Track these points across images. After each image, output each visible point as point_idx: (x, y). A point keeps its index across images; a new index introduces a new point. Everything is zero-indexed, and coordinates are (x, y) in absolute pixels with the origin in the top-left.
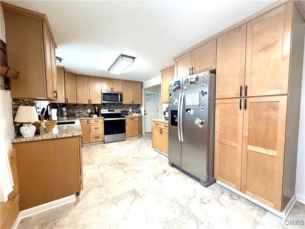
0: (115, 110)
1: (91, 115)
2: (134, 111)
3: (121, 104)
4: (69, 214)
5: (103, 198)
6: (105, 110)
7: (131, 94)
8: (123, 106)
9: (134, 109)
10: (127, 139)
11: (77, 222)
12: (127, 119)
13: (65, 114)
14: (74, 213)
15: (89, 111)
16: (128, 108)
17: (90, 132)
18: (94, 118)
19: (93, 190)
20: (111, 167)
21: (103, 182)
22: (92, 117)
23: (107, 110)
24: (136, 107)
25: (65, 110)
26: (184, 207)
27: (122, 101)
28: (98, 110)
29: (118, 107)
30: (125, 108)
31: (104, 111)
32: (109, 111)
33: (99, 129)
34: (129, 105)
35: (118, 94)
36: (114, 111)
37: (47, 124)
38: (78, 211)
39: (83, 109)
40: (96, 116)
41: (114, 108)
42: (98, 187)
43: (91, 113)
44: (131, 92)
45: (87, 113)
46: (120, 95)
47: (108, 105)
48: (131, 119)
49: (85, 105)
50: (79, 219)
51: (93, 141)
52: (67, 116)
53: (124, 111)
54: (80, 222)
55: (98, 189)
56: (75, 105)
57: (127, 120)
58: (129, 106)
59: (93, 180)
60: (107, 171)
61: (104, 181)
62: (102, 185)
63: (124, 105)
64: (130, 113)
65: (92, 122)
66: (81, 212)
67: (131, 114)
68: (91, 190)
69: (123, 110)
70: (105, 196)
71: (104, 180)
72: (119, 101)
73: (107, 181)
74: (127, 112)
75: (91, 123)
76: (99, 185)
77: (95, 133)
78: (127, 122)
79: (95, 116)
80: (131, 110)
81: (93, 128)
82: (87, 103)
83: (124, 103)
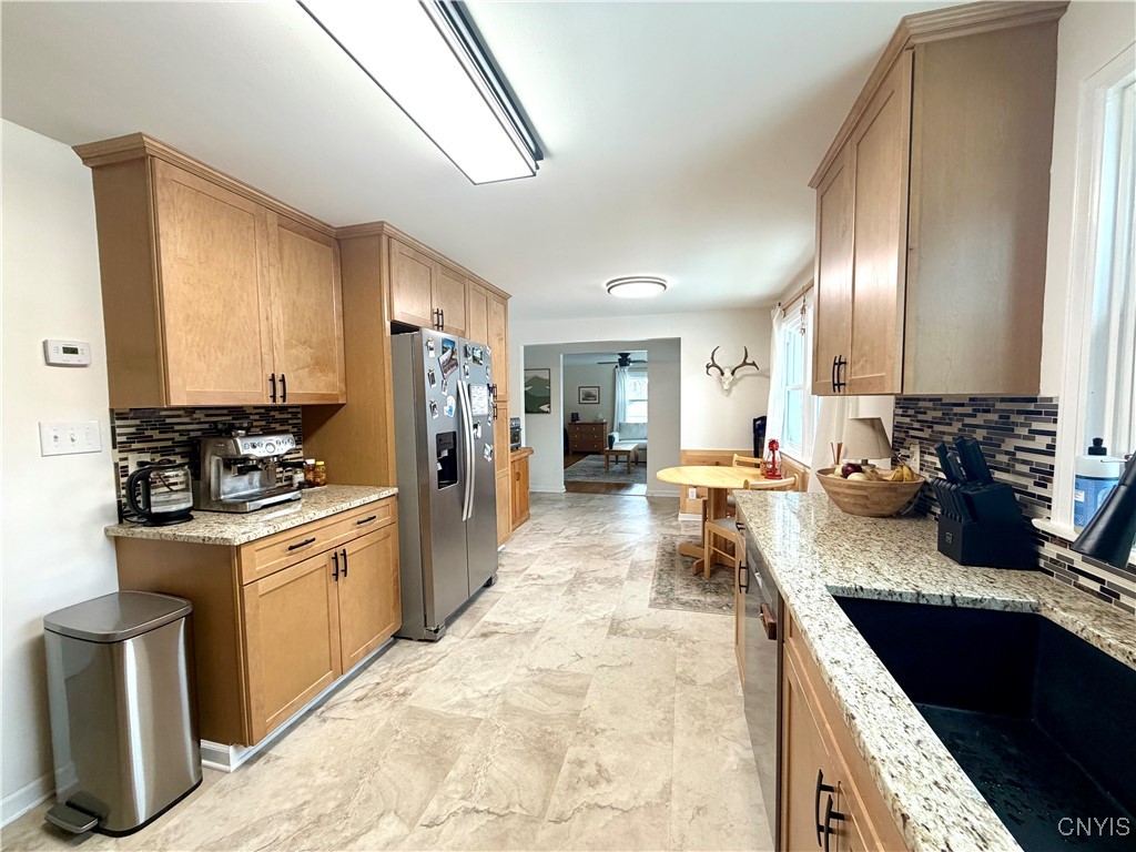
19: (709, 678)
21: (672, 690)
42: (693, 682)
55: (695, 675)
59: (704, 717)
61: (668, 694)
62: (679, 682)
68: (715, 681)
71: (668, 699)
73: (660, 692)
76: (689, 688)
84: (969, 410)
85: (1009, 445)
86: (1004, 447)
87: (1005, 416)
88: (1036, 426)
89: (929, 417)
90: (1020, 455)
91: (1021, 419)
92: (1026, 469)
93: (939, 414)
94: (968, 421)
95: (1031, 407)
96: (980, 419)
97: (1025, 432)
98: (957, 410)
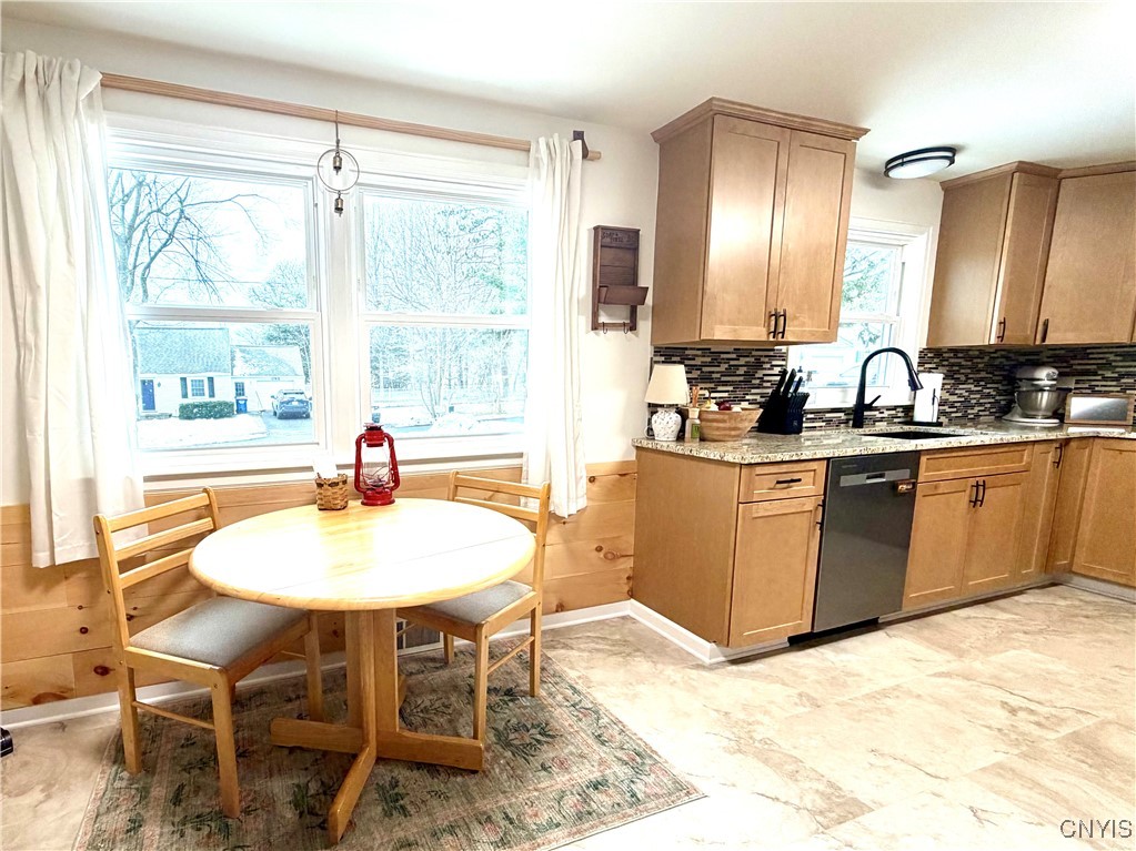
5: (752, 715)
11: (642, 683)
14: (668, 672)
25: (1046, 383)
38: (676, 677)
50: (653, 683)
54: (641, 688)
66: (673, 682)
68: (776, 682)
70: (760, 717)
84: (734, 356)
85: (760, 374)
86: (757, 376)
87: (758, 359)
88: (774, 363)
89: (698, 361)
90: (765, 378)
91: (767, 360)
92: (769, 384)
93: (709, 359)
94: (732, 363)
95: (772, 353)
96: (742, 361)
97: (768, 366)
98: (723, 356)
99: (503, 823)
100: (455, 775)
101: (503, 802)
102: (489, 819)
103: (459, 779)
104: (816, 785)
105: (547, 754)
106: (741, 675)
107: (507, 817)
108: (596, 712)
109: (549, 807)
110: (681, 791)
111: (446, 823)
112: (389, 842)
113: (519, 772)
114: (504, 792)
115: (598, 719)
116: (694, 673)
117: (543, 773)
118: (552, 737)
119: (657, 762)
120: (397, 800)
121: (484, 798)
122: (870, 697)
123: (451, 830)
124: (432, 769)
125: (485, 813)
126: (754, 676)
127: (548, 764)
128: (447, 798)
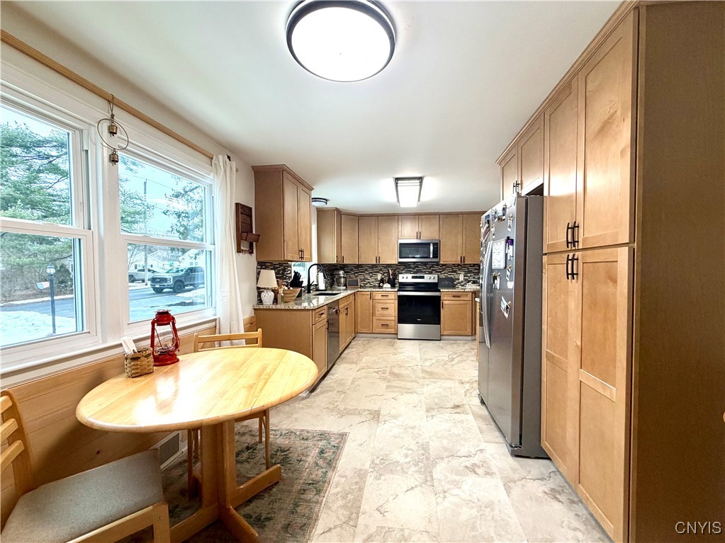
0: (425, 276)
1: (381, 284)
2: (471, 279)
3: (438, 264)
4: (292, 405)
5: (334, 405)
6: (405, 275)
7: (460, 241)
8: (444, 267)
9: (469, 275)
10: (443, 337)
11: (293, 414)
12: (446, 295)
13: (342, 280)
14: (297, 406)
15: (379, 277)
16: (455, 272)
17: (373, 314)
18: (384, 290)
19: (330, 393)
20: (376, 374)
21: (349, 389)
22: (382, 287)
23: (410, 276)
24: (475, 269)
25: (342, 275)
26: (428, 459)
27: (437, 257)
28: (393, 274)
29: (433, 270)
30: (449, 272)
31: (405, 278)
32: (413, 277)
33: (389, 311)
34: (459, 265)
35: (429, 244)
36: (423, 277)
37: (286, 292)
38: (301, 406)
39: (370, 273)
40: (389, 286)
41: (425, 272)
42: (338, 392)
43: (382, 281)
44: (460, 237)
45: (376, 280)
46: (434, 244)
47: (412, 266)
48: (454, 296)
49: (373, 266)
50: (296, 412)
51: (377, 331)
52: (345, 285)
53: (447, 279)
54: (295, 416)
55: (336, 394)
56: (359, 266)
57: (445, 298)
58: (456, 267)
60: (366, 377)
62: (345, 391)
63: (443, 265)
64: (459, 283)
65: (378, 296)
66: (302, 408)
67: (462, 286)
68: (328, 392)
69: (442, 276)
70: (336, 404)
71: (352, 387)
72: (431, 256)
74: (452, 280)
75: (377, 298)
76: (341, 390)
77: (382, 318)
78: (445, 302)
79: (387, 286)
80: (461, 278)
81: (379, 306)
82: (374, 263)
83: (442, 263)
99: (310, 486)
100: (271, 490)
101: (301, 482)
102: (304, 490)
103: (274, 490)
104: (366, 413)
105: (294, 456)
106: (317, 395)
107: (310, 484)
108: (292, 432)
109: (318, 470)
110: (343, 436)
111: (291, 505)
112: (279, 533)
113: (293, 469)
114: (297, 479)
115: (295, 434)
116: (304, 401)
117: (301, 463)
118: (288, 450)
119: (329, 434)
120: (260, 519)
121: (293, 486)
122: (352, 384)
123: (296, 505)
124: (258, 496)
125: (300, 490)
126: (321, 393)
127: (299, 459)
128: (280, 499)
